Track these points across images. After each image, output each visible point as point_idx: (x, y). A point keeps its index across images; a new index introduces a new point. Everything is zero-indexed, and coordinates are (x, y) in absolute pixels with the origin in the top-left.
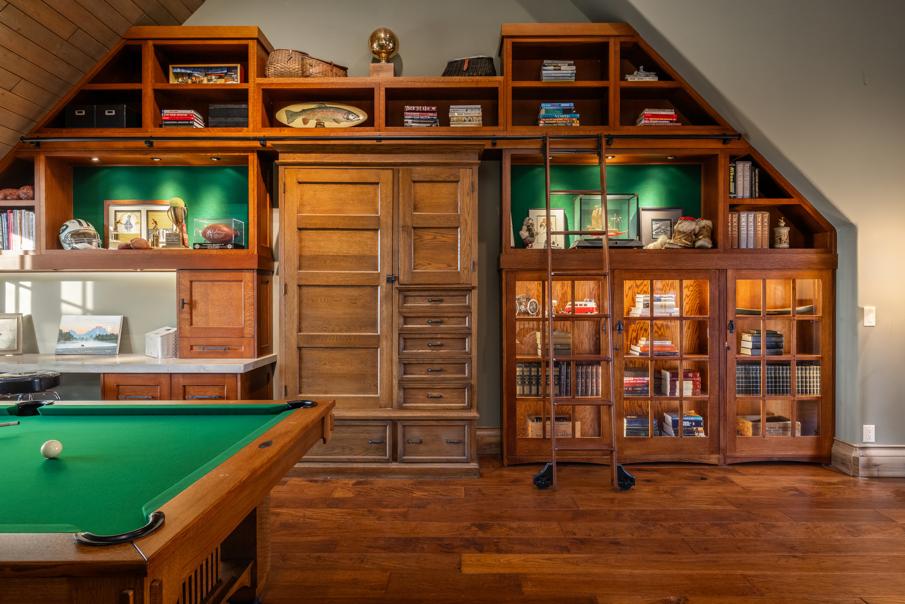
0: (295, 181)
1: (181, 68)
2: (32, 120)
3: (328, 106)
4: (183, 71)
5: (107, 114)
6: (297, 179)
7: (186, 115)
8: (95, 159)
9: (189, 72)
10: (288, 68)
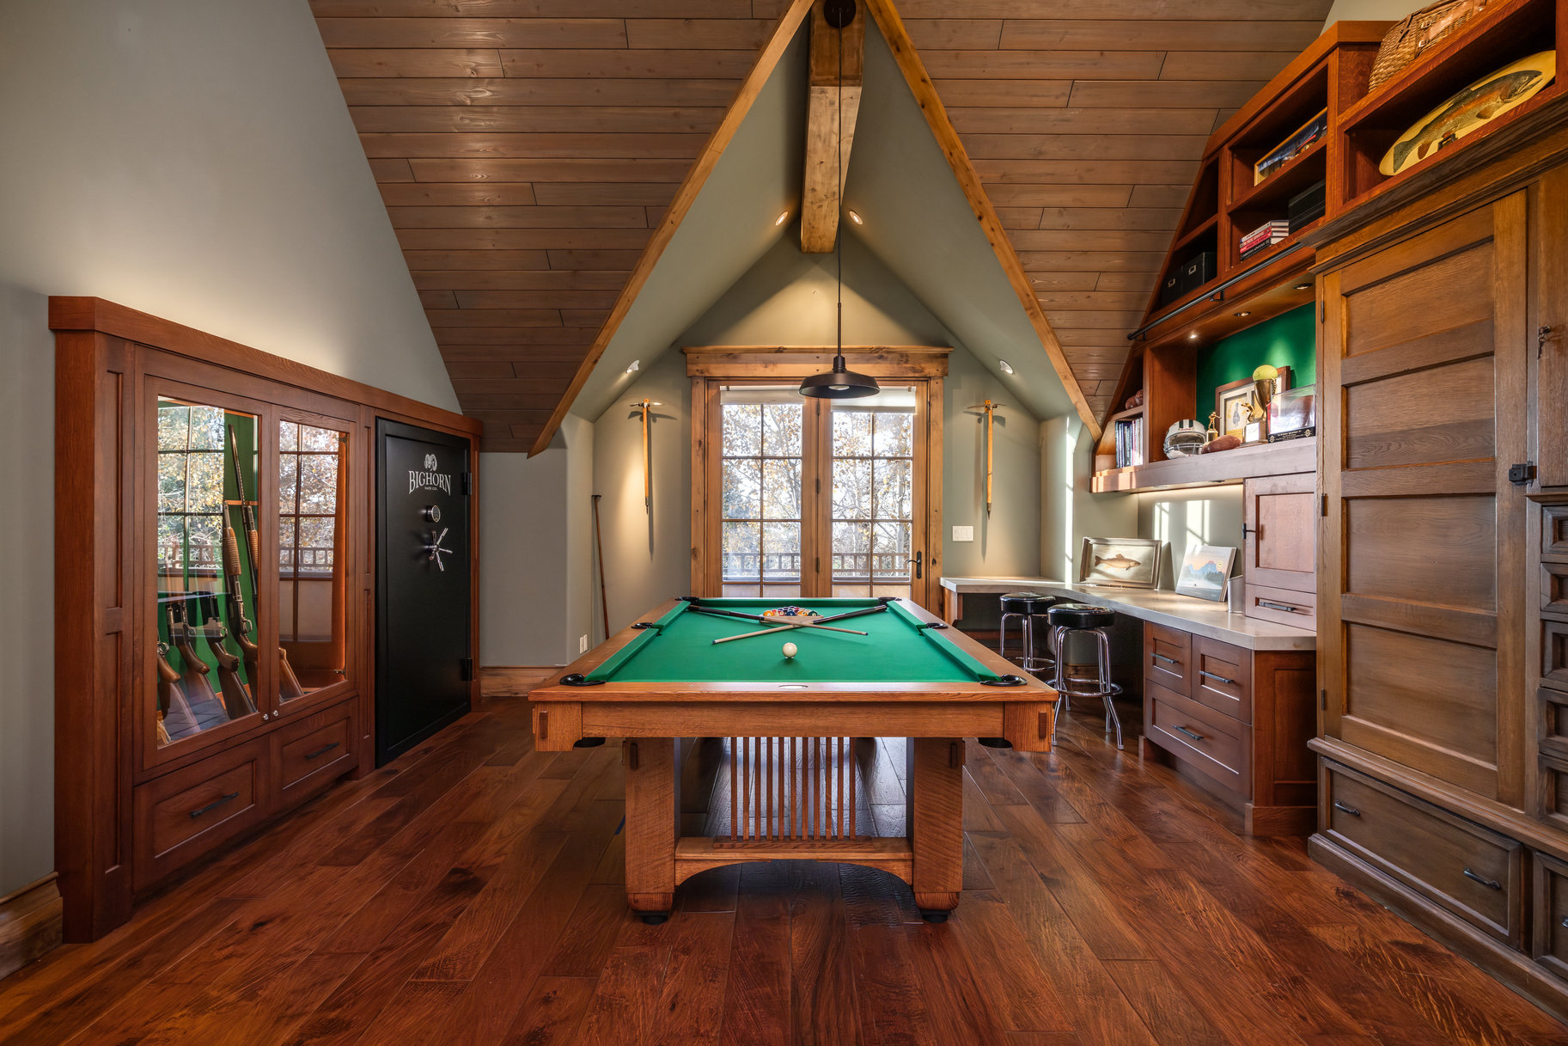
0: (1338, 294)
1: (1266, 160)
2: (1136, 311)
3: (1473, 89)
4: (1270, 162)
5: (1190, 273)
6: (1341, 290)
7: (1262, 234)
8: (1193, 336)
9: (1277, 159)
10: (1399, 59)
